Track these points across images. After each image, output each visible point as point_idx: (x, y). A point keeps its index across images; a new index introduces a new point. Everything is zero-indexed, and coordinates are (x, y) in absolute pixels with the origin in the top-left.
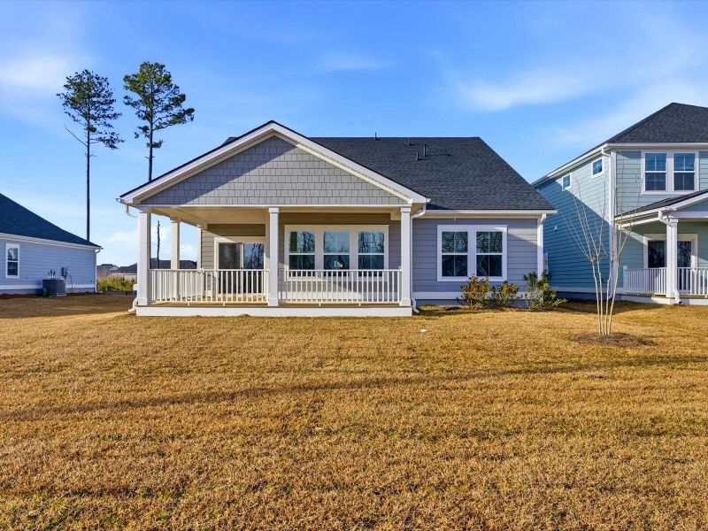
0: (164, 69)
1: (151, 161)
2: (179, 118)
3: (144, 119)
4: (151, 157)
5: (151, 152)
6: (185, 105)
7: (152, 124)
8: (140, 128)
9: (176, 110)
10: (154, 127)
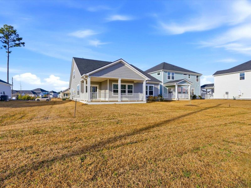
0: (13, 28)
1: (8, 57)
2: (18, 45)
3: (4, 43)
4: (8, 56)
5: (8, 54)
6: (21, 41)
7: (9, 45)
8: (3, 46)
9: (17, 42)
10: (9, 46)
